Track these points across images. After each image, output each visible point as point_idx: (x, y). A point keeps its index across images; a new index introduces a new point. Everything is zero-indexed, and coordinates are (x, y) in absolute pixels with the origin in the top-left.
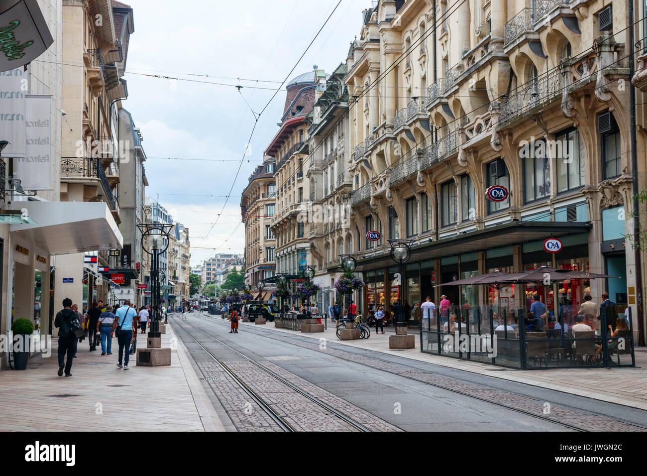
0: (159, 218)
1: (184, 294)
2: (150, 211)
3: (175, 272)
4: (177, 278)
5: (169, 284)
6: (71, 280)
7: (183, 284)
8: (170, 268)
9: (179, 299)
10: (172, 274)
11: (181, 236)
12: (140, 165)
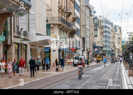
0: (107, 24)
1: (119, 52)
2: (102, 22)
3: (114, 44)
4: (115, 47)
5: (112, 49)
6: (55, 51)
7: (119, 49)
8: (112, 43)
9: (117, 55)
10: (113, 45)
11: (117, 30)
12: (88, 10)
